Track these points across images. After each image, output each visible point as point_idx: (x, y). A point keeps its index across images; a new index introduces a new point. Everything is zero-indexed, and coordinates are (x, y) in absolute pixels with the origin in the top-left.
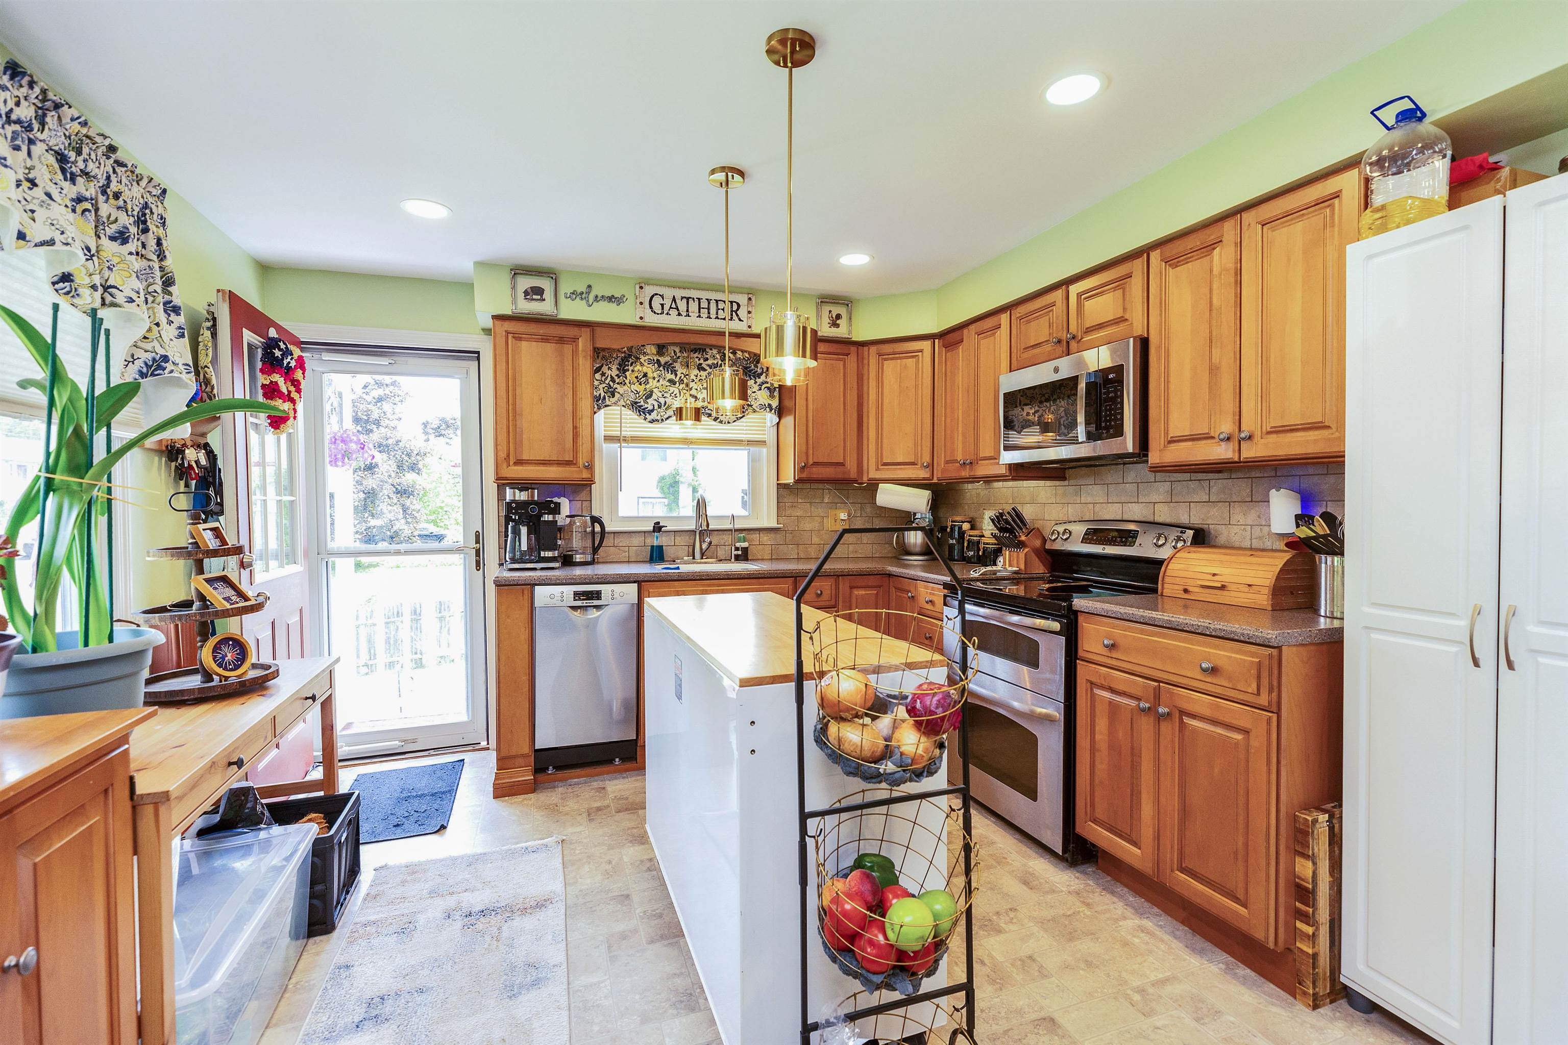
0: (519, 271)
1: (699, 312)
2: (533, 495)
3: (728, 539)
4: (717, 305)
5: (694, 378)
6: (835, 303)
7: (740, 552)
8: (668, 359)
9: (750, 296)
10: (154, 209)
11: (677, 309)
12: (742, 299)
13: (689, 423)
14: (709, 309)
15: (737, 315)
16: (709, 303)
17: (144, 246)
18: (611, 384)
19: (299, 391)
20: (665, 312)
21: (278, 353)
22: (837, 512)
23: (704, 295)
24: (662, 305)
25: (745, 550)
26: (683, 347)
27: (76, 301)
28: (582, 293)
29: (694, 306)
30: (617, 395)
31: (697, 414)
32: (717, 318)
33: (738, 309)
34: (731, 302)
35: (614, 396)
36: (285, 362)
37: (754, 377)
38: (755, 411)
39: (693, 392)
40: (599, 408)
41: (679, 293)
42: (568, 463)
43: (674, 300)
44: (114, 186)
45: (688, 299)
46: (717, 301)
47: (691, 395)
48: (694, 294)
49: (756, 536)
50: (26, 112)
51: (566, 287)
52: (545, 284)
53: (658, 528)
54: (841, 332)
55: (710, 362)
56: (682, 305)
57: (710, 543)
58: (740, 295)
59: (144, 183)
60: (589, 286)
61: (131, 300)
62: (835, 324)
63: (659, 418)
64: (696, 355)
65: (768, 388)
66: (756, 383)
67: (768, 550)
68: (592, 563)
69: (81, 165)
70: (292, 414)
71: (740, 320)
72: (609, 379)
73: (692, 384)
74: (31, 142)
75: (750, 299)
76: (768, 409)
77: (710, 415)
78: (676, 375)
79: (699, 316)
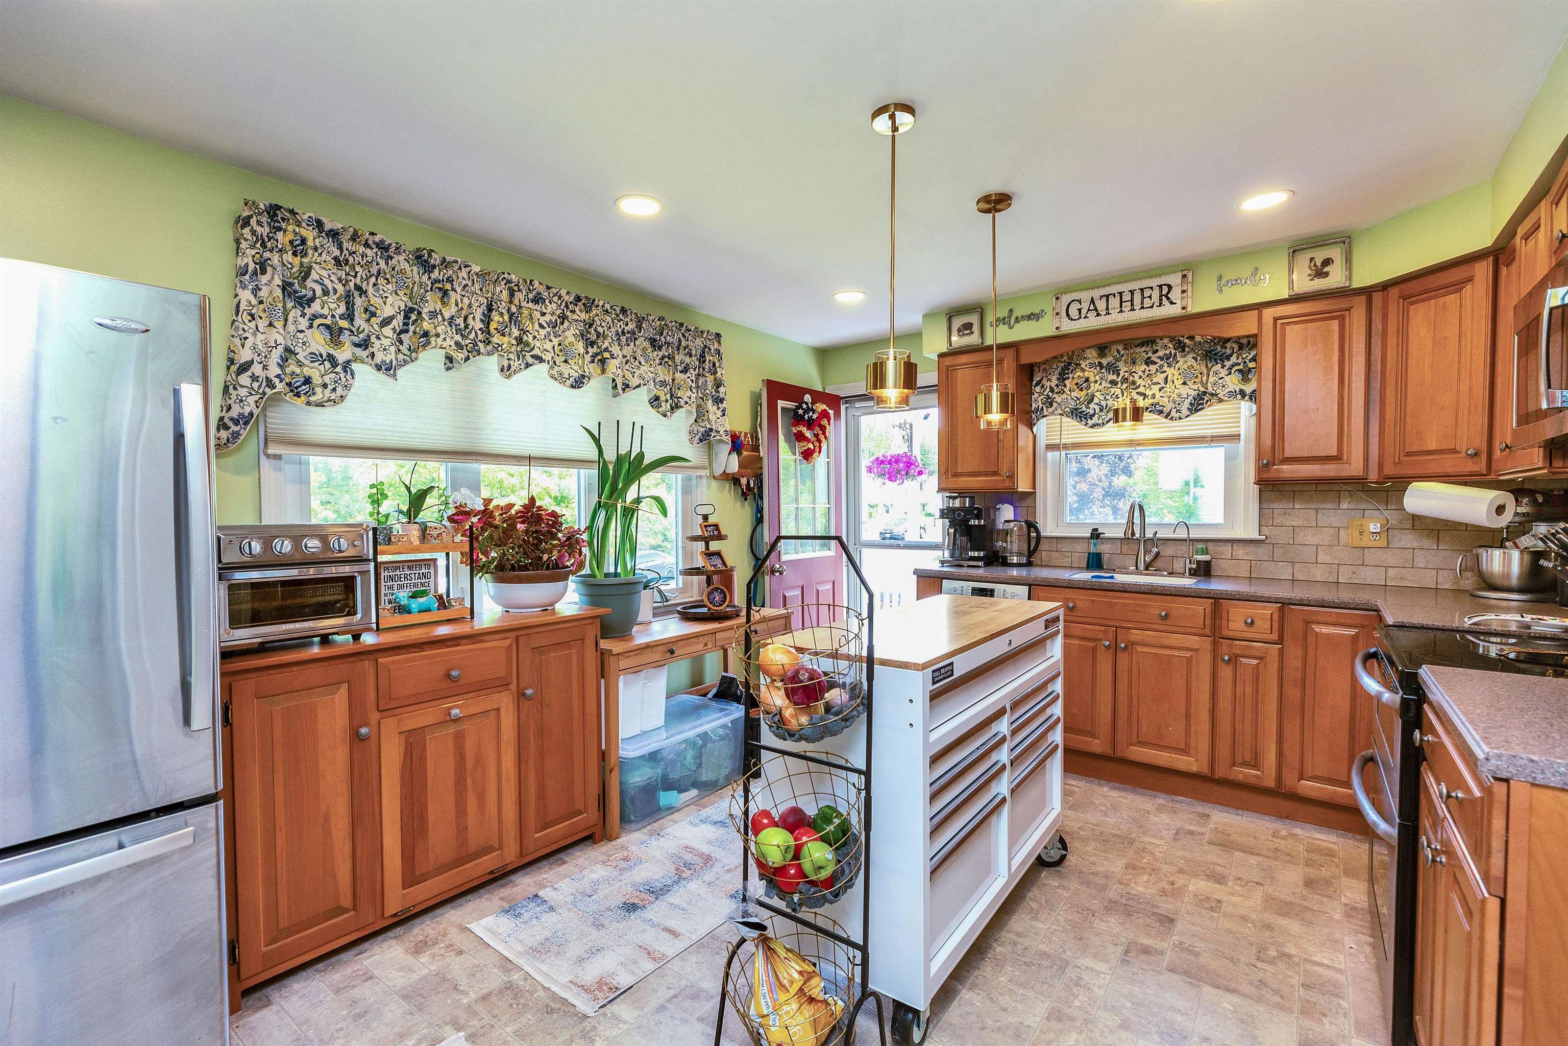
0: (952, 313)
1: (1121, 306)
2: (964, 502)
3: (1183, 549)
4: (1142, 294)
5: (1141, 374)
6: (1318, 246)
7: (1194, 566)
8: (1110, 359)
9: (1184, 273)
10: (711, 347)
11: (1096, 310)
12: (1174, 279)
13: (1128, 423)
14: (1132, 300)
15: (1168, 299)
16: (1132, 294)
17: (704, 369)
18: (1050, 394)
19: (824, 433)
20: (1083, 316)
21: (801, 412)
22: (1363, 522)
23: (1125, 287)
24: (1080, 310)
25: (1208, 564)
26: (1128, 344)
27: (660, 410)
28: (1005, 318)
29: (1114, 302)
30: (1055, 405)
31: (1137, 414)
32: (1143, 308)
33: (1169, 292)
34: (1160, 286)
35: (1051, 406)
36: (806, 417)
37: (1221, 360)
38: (1221, 401)
39: (1141, 389)
40: (1038, 420)
41: (1096, 294)
42: (995, 473)
43: (1092, 301)
44: (683, 343)
45: (1107, 296)
46: (1142, 290)
47: (1138, 393)
48: (1115, 289)
49: (1226, 550)
50: (631, 326)
51: (990, 318)
52: (974, 319)
53: (1095, 535)
54: (1336, 278)
55: (1160, 353)
56: (1101, 305)
57: (1158, 554)
58: (1172, 275)
59: (705, 336)
60: (1011, 311)
61: (687, 403)
62: (1320, 273)
63: (1100, 422)
64: (1144, 349)
65: (1240, 371)
66: (1223, 367)
67: (1245, 566)
68: (1029, 564)
69: (663, 340)
70: (817, 449)
71: (1172, 303)
72: (1048, 389)
73: (1139, 382)
74: (636, 339)
75: (1184, 276)
76: (1239, 397)
77: (1161, 412)
78: (1118, 375)
79: (1121, 311)
